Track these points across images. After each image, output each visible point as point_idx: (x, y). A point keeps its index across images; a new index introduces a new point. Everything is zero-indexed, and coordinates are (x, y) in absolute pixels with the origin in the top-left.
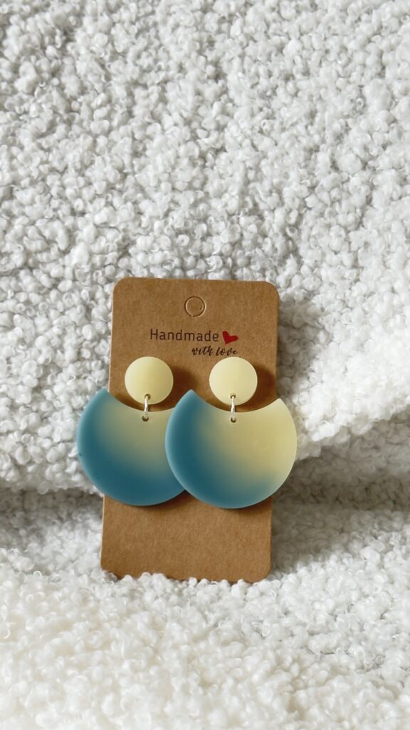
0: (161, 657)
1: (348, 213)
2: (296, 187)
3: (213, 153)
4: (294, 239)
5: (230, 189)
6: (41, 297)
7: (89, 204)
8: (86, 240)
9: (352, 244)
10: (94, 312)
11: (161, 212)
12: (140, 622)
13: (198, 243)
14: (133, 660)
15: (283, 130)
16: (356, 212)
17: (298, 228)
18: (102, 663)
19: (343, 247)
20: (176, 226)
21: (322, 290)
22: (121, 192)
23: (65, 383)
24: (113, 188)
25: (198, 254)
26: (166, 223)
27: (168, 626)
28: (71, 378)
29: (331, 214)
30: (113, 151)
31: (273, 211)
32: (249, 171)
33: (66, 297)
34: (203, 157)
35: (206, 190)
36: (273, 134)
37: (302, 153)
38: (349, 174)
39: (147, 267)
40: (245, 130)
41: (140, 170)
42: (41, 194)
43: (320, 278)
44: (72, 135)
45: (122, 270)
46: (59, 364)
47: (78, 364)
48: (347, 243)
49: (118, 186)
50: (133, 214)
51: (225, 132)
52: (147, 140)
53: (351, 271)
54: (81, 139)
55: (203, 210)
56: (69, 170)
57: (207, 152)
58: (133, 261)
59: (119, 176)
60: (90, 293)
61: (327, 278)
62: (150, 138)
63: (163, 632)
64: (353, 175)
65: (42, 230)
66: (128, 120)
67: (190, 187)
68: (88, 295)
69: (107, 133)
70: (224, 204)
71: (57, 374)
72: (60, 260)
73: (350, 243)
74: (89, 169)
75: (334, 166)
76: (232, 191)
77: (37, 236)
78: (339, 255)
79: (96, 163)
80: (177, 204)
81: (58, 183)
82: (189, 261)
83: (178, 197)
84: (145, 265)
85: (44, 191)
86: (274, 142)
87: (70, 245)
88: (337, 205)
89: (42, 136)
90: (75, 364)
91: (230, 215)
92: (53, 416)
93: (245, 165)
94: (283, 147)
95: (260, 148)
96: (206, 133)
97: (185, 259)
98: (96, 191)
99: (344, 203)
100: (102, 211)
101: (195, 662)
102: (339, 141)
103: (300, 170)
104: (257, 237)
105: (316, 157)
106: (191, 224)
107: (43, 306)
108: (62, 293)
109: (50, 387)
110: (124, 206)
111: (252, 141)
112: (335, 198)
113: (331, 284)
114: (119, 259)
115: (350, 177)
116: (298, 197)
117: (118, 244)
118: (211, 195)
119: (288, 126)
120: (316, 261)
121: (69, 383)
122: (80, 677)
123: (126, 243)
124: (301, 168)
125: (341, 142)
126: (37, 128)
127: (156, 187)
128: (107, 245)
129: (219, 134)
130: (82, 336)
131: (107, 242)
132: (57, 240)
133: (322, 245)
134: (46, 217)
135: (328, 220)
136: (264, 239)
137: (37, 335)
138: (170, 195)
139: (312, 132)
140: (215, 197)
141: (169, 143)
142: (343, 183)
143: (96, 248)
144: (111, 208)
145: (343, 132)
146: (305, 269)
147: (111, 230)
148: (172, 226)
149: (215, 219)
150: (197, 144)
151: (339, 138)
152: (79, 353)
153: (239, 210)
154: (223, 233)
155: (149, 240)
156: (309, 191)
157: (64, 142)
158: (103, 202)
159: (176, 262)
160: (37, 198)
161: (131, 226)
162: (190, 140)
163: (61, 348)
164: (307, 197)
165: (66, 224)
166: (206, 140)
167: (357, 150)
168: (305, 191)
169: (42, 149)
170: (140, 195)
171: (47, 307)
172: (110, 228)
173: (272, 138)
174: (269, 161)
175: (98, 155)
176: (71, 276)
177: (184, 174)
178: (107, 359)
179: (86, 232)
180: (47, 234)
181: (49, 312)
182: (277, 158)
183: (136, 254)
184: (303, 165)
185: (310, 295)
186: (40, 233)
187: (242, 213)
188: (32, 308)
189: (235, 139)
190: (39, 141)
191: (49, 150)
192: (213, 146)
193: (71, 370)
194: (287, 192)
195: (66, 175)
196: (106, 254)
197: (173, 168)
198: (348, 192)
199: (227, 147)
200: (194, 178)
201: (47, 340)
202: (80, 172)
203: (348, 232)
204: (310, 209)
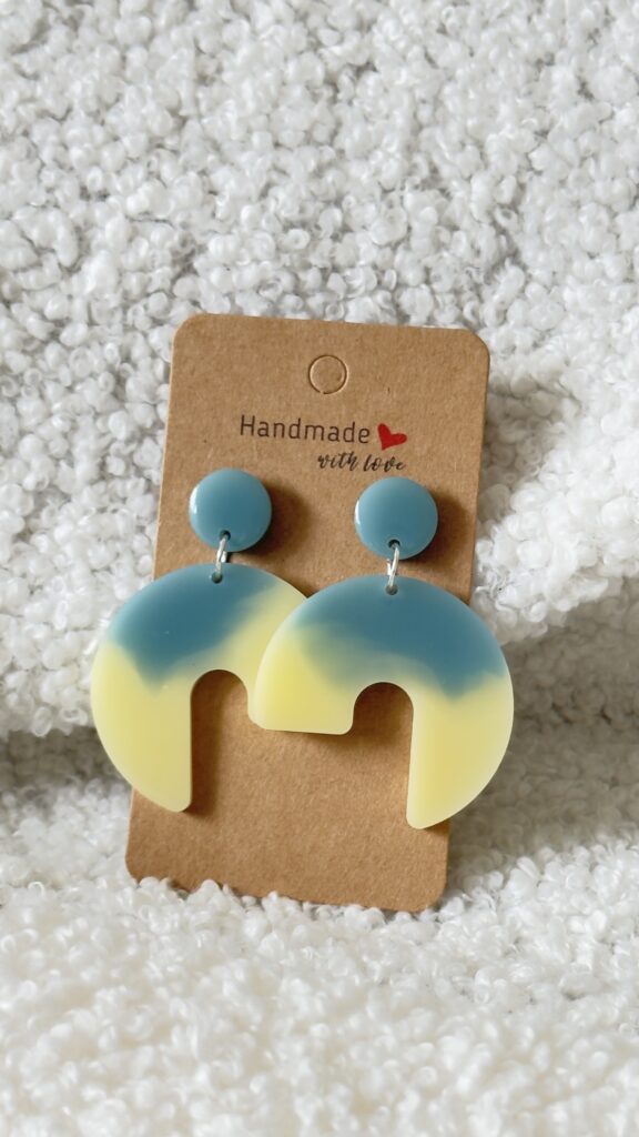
0: (274, 1053)
1: (613, 179)
2: (512, 131)
3: (351, 73)
4: (511, 233)
5: (385, 141)
6: (28, 358)
7: (114, 176)
8: (111, 245)
9: (623, 237)
10: (130, 385)
11: (253, 189)
12: (230, 980)
13: (326, 244)
14: (217, 1063)
15: (485, 25)
16: (628, 176)
17: (517, 212)
18: (155, 1071)
19: (605, 245)
20: (283, 214)
21: (566, 326)
22: (175, 152)
23: (75, 522)
24: (160, 146)
25: (329, 265)
26: (264, 209)
27: (284, 985)
28: (86, 512)
29: (579, 179)
30: (158, 75)
31: (469, 179)
32: (421, 106)
33: (77, 358)
34: (332, 82)
35: (338, 145)
36: (466, 35)
37: (522, 68)
38: (612, 105)
39: (230, 296)
40: (411, 28)
41: (211, 110)
42: (21, 160)
43: (561, 303)
44: (79, 47)
45: (182, 300)
46: (64, 489)
47: (101, 487)
48: (614, 237)
49: (169, 142)
50: (200, 195)
51: (373, 34)
52: (224, 51)
53: (618, 288)
54: (97, 55)
55: (333, 183)
56: (73, 114)
57: (339, 72)
58: (202, 284)
59: (171, 122)
60: (121, 348)
61: (576, 304)
62: (230, 49)
63: (274, 998)
64: (621, 106)
65: (26, 228)
66: (186, 15)
67: (309, 139)
68: (116, 354)
69: (147, 42)
70: (373, 171)
71: (60, 508)
72: (63, 284)
73: (618, 236)
74: (112, 110)
75: (585, 91)
76: (388, 145)
77: (16, 238)
78: (597, 260)
79: (127, 100)
80: (283, 172)
81: (53, 138)
82: (311, 278)
83: (286, 159)
84: (225, 291)
85: (28, 155)
86: (468, 51)
87: (80, 256)
88: (591, 163)
89: (23, 49)
90: (95, 487)
91: (385, 192)
92: (53, 581)
93: (414, 97)
94: (486, 57)
95: (441, 61)
96: (336, 36)
97: (302, 276)
98: (127, 152)
99: (604, 160)
100: (140, 191)
101: (342, 1060)
102: (592, 42)
103: (519, 101)
104: (438, 232)
105: (549, 75)
106: (311, 209)
107: (34, 377)
108: (69, 349)
109: (46, 531)
110: (182, 178)
111: (425, 48)
112: (587, 151)
113: (583, 316)
114: (174, 281)
115: (615, 109)
116: (516, 152)
117: (174, 253)
118: (349, 153)
119: (493, 18)
120: (554, 273)
121: (84, 521)
122: (110, 1102)
123: (188, 250)
124: (519, 97)
125: (596, 43)
126: (12, 35)
127: (243, 142)
128: (151, 253)
129: (363, 37)
130: (109, 432)
131: (150, 248)
132: (55, 246)
133: (564, 241)
134: (33, 204)
135: (576, 193)
136: (452, 235)
137: (22, 433)
138: (271, 155)
139: (540, 27)
140: (357, 158)
141: (266, 56)
142: (601, 122)
143: (130, 261)
144: (158, 183)
145: (599, 25)
146: (533, 289)
147: (158, 224)
148: (277, 215)
149: (358, 201)
150: (320, 56)
151: (593, 36)
152: (103, 466)
153: (404, 181)
154: (372, 228)
155: (231, 243)
156: (536, 139)
157: (63, 61)
158: (141, 172)
159: (286, 281)
160: (14, 169)
161: (196, 218)
162: (307, 49)
163: (69, 457)
164: (533, 150)
165: (72, 216)
166: (337, 50)
167: (627, 59)
168: (529, 137)
169: (24, 75)
170: (211, 158)
171: (40, 378)
172: (157, 221)
173: (464, 42)
174: (459, 86)
175: (129, 83)
176: (86, 317)
177: (297, 116)
178: (157, 476)
179: (109, 229)
180: (35, 234)
181: (45, 387)
182: (473, 80)
183: (208, 270)
184: (523, 90)
185: (543, 339)
186: (23, 235)
187: (408, 186)
188: (10, 379)
189: (393, 45)
190: (17, 59)
191: (36, 77)
192: (352, 62)
193: (86, 497)
194: (493, 142)
195: (69, 121)
196: (150, 271)
197: (276, 106)
198: (612, 139)
199: (377, 63)
200: (315, 124)
201: (41, 444)
202: (97, 117)
203: (613, 215)
204: (539, 173)
